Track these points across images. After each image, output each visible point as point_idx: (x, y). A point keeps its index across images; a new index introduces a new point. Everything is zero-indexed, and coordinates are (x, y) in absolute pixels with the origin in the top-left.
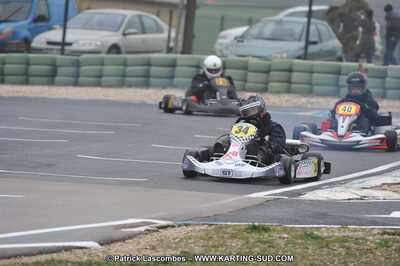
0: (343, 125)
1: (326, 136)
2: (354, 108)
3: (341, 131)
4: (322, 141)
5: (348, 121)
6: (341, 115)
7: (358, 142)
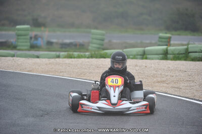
0: (114, 95)
1: (102, 104)
2: (120, 80)
3: (114, 100)
4: (99, 108)
5: (118, 91)
6: (111, 86)
7: (129, 109)
